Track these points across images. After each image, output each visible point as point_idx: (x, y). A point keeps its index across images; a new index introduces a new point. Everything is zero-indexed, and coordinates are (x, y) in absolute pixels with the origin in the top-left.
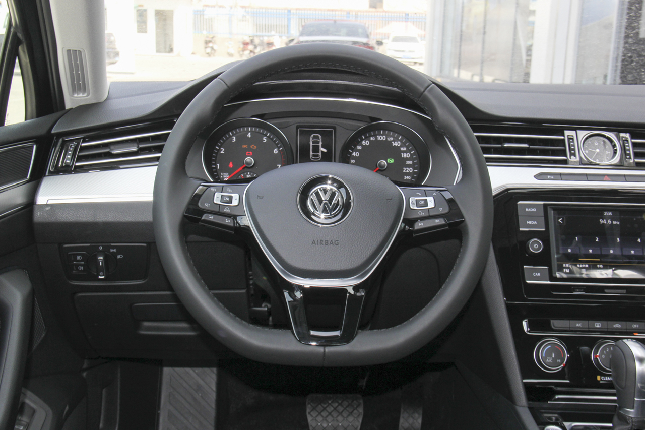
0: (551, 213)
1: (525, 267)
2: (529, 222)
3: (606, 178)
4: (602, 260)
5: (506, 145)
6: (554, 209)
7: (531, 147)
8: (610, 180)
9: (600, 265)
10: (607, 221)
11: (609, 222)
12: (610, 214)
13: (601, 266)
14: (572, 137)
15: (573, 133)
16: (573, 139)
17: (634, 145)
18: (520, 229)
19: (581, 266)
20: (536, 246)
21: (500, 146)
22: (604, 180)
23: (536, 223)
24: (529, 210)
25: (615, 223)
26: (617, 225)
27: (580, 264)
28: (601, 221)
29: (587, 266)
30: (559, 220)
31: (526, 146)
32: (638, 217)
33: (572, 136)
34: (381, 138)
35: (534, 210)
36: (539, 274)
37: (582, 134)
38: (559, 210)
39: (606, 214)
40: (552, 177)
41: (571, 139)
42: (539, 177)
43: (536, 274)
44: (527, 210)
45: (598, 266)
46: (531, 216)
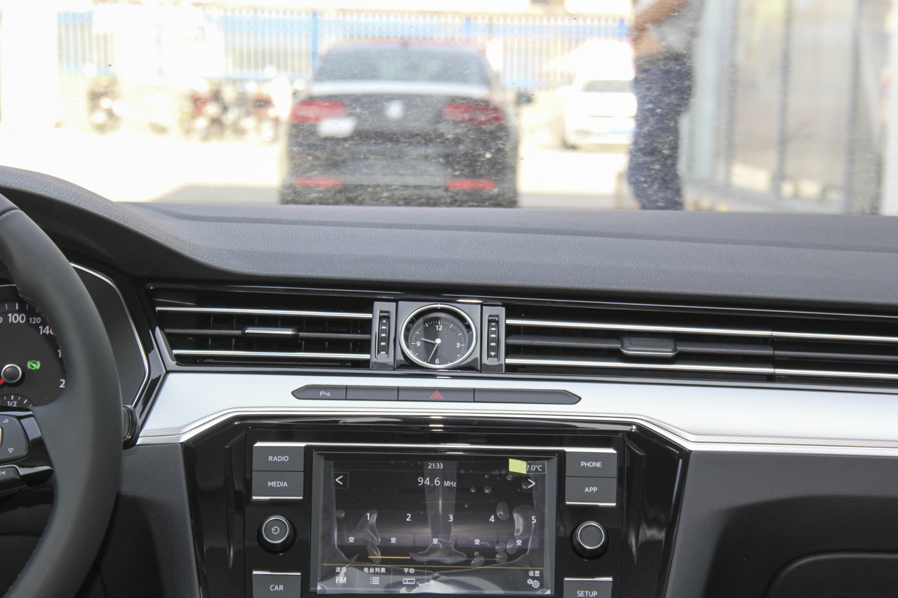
0: (319, 464)
1: (255, 572)
2: (273, 484)
3: (437, 395)
4: (414, 558)
5: (249, 331)
6: (327, 458)
7: (302, 334)
8: (442, 398)
9: (409, 568)
10: (432, 481)
11: (437, 482)
12: (440, 466)
13: (412, 571)
14: (386, 314)
15: (390, 307)
16: (388, 318)
17: (511, 330)
18: (254, 498)
19: (372, 570)
20: (277, 530)
21: (239, 332)
22: (431, 398)
23: (286, 484)
24: (275, 459)
25: (447, 484)
26: (451, 487)
27: (369, 568)
28: (420, 480)
29: (383, 570)
30: (337, 480)
31: (289, 332)
32: (493, 473)
33: (388, 312)
34: (16, 318)
35: (285, 459)
36: (281, 587)
37: (410, 309)
38: (338, 459)
39: (431, 466)
40: (329, 394)
41: (385, 317)
42: (299, 394)
43: (276, 588)
44: (270, 458)
45: (406, 570)
46: (278, 471)
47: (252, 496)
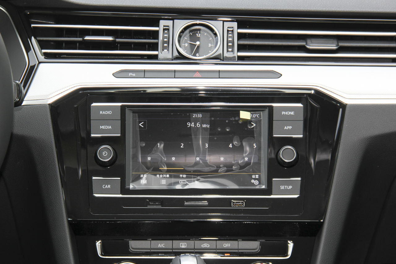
0: (129, 116)
1: (94, 178)
2: (103, 127)
3: (198, 75)
4: (186, 169)
5: (87, 38)
6: (134, 112)
7: (118, 40)
8: (200, 76)
9: (183, 174)
10: (195, 124)
11: (198, 125)
12: (200, 116)
13: (185, 176)
14: (167, 28)
15: (170, 23)
16: (168, 30)
17: (241, 36)
18: (92, 135)
19: (161, 176)
20: (106, 154)
21: (81, 39)
22: (194, 76)
23: (110, 127)
24: (104, 113)
25: (204, 126)
26: (207, 128)
27: (160, 175)
28: (189, 124)
29: (168, 176)
30: (140, 125)
31: (110, 38)
32: (231, 119)
33: (168, 26)
35: (109, 112)
36: (109, 186)
37: (181, 24)
38: (141, 113)
39: (195, 116)
40: (134, 75)
41: (166, 29)
42: (117, 75)
43: (106, 187)
44: (101, 112)
45: (181, 176)
46: (105, 120)
47: (91, 134)
